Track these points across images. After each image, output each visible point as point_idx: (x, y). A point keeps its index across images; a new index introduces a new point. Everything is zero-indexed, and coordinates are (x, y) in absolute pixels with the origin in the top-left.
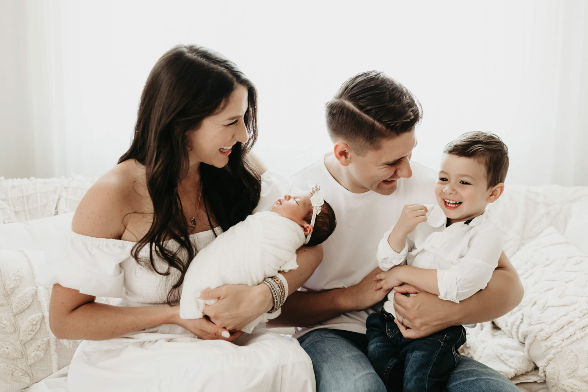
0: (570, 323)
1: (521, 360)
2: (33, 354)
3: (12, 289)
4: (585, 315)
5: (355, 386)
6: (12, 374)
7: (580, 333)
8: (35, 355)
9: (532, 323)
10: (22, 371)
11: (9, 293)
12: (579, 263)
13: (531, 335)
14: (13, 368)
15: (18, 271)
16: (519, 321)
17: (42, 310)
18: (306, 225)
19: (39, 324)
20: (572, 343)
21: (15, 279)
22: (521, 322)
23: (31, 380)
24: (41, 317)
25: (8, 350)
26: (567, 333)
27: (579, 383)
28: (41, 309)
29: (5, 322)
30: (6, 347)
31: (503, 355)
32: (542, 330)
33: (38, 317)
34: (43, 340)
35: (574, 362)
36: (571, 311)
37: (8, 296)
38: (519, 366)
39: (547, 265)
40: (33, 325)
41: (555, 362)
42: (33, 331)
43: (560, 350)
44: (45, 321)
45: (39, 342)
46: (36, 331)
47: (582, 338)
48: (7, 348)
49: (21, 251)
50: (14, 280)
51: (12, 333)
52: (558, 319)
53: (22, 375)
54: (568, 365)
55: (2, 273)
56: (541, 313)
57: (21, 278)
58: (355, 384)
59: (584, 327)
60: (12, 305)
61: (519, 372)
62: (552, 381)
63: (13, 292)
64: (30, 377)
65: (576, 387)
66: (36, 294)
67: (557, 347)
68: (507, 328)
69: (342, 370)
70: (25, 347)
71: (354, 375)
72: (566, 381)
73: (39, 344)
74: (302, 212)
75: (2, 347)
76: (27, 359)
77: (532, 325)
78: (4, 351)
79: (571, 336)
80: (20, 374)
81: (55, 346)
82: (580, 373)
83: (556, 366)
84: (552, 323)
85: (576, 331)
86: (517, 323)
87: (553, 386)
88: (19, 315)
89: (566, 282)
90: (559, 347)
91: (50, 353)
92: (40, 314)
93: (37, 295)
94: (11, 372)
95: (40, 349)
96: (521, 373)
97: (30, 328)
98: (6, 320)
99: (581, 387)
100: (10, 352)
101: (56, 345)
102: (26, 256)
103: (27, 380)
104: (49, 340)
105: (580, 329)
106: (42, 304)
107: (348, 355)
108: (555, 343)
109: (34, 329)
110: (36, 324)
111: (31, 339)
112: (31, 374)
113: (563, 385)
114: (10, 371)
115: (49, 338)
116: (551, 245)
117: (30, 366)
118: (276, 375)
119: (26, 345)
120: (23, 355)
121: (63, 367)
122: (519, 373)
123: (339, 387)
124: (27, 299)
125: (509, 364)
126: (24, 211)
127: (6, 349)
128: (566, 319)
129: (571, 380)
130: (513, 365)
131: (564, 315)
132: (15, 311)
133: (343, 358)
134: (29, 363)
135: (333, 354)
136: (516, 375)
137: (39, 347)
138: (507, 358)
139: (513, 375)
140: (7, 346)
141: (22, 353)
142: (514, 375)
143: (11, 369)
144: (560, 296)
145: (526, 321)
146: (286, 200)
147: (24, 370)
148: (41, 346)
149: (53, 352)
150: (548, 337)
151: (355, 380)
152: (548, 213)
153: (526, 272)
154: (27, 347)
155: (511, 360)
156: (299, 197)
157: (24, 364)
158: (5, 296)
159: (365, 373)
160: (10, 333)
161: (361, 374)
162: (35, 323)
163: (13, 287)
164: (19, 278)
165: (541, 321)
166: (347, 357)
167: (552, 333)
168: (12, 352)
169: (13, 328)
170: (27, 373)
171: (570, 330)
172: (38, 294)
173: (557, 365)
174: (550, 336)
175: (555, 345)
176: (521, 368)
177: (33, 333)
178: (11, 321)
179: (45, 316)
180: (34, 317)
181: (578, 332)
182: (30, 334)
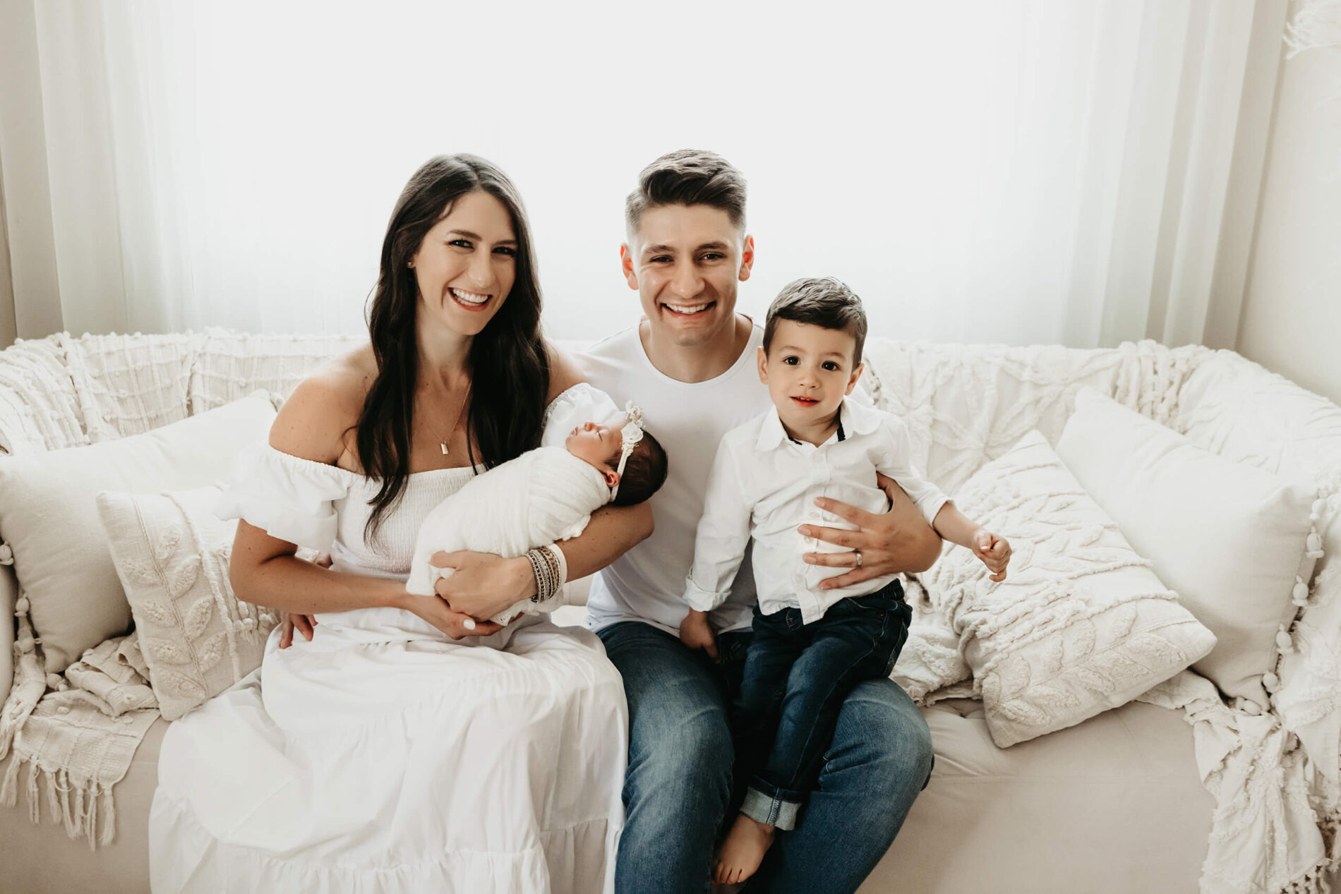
0: (1026, 614)
1: (952, 664)
2: (206, 657)
3: (166, 560)
4: (1050, 603)
5: (682, 734)
6: (179, 686)
7: (1038, 631)
8: (209, 658)
9: (973, 608)
10: (193, 682)
11: (161, 566)
12: (1064, 508)
13: (968, 629)
14: (180, 678)
15: (171, 532)
16: (956, 601)
17: (211, 591)
18: (610, 472)
19: (210, 611)
20: (1024, 646)
21: (169, 545)
22: (959, 604)
23: (206, 694)
24: (212, 601)
25: (171, 651)
26: (1019, 630)
27: (1026, 707)
28: (211, 588)
29: (161, 611)
30: (166, 647)
31: (925, 655)
32: (984, 622)
33: (209, 602)
34: (218, 636)
35: (1024, 676)
36: (1032, 595)
37: (161, 571)
38: (948, 672)
39: (1013, 508)
40: (202, 613)
41: (997, 673)
42: (203, 622)
43: (1005, 655)
44: (217, 607)
45: (212, 640)
46: (207, 621)
47: (1041, 639)
48: (169, 649)
49: (167, 496)
50: (167, 546)
51: (173, 627)
52: (1011, 607)
53: (194, 688)
54: (1015, 679)
55: (148, 536)
56: (988, 594)
57: (176, 542)
58: (682, 731)
59: (1047, 622)
60: (168, 584)
61: (946, 682)
62: (989, 701)
63: (167, 564)
64: (205, 690)
65: (1021, 713)
66: (200, 566)
67: (1001, 651)
68: (940, 608)
69: (664, 707)
70: (193, 646)
71: (681, 717)
72: (1008, 703)
73: (214, 643)
74: (606, 452)
75: (161, 647)
76: (199, 665)
77: (973, 611)
78: (165, 653)
79: (1024, 635)
80: (190, 687)
81: (234, 643)
82: (1030, 691)
83: (997, 679)
84: (1001, 612)
85: (1034, 628)
86: (953, 604)
87: (990, 709)
88: (180, 599)
89: (1036, 543)
90: (1004, 651)
91: (228, 654)
92: (210, 597)
93: (202, 568)
94: (178, 684)
95: (215, 649)
96: (950, 684)
97: (198, 619)
98: (161, 607)
99: (1029, 713)
100: (174, 655)
101: (237, 642)
102: (177, 505)
103: (202, 695)
104: (226, 635)
105: (1040, 626)
106: (211, 582)
107: (674, 681)
108: (1000, 644)
109: (204, 619)
110: (206, 612)
111: (201, 635)
112: (205, 686)
113: (1004, 708)
114: (177, 682)
115: (225, 632)
116: (1029, 468)
117: (203, 674)
118: (571, 703)
119: (195, 644)
120: (192, 658)
121: (249, 673)
122: (947, 684)
123: (659, 735)
124: (189, 574)
125: (933, 668)
126: (133, 397)
127: (168, 651)
128: (1022, 607)
129: (1016, 702)
130: (939, 672)
131: (1021, 601)
132: (174, 593)
133: (667, 688)
134: (202, 669)
135: (653, 679)
136: (941, 686)
137: (213, 646)
138: (932, 659)
139: (937, 686)
140: (168, 646)
141: (190, 655)
142: (939, 686)
143: (177, 679)
144: (1021, 567)
145: (967, 603)
146: (586, 430)
147: (195, 681)
148: (216, 645)
149: (233, 653)
150: (991, 635)
151: (682, 726)
152: (1037, 401)
153: (980, 516)
154: (196, 647)
155: (937, 662)
156: (606, 428)
157: (195, 672)
158: (156, 571)
159: (696, 713)
160: (170, 627)
161: (691, 716)
162: (204, 610)
163: (168, 558)
164: (174, 543)
165: (985, 607)
166: (673, 686)
167: (999, 629)
168: (176, 655)
169: (174, 619)
170: (199, 684)
171: (1025, 625)
172: (204, 565)
173: (1000, 678)
174: (995, 633)
175: (999, 648)
176: (950, 676)
177: (203, 627)
178: (169, 609)
179: (217, 600)
180: (202, 601)
181: (1036, 629)
182: (198, 628)
